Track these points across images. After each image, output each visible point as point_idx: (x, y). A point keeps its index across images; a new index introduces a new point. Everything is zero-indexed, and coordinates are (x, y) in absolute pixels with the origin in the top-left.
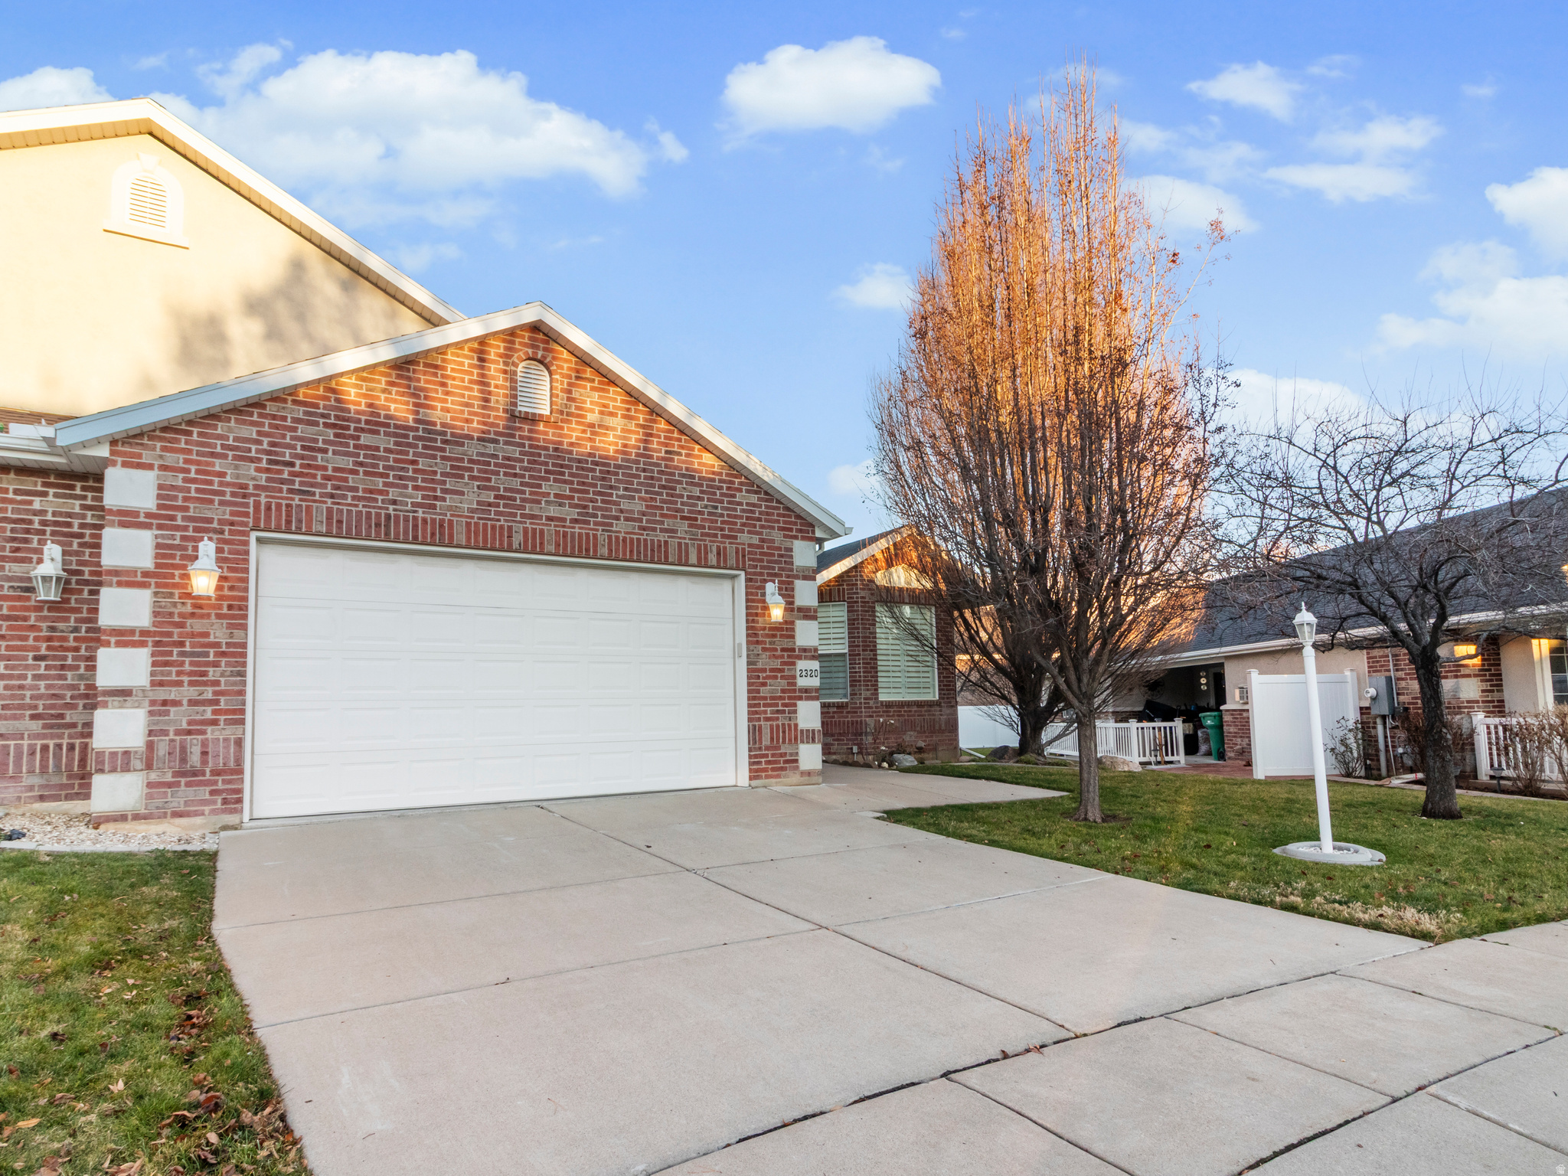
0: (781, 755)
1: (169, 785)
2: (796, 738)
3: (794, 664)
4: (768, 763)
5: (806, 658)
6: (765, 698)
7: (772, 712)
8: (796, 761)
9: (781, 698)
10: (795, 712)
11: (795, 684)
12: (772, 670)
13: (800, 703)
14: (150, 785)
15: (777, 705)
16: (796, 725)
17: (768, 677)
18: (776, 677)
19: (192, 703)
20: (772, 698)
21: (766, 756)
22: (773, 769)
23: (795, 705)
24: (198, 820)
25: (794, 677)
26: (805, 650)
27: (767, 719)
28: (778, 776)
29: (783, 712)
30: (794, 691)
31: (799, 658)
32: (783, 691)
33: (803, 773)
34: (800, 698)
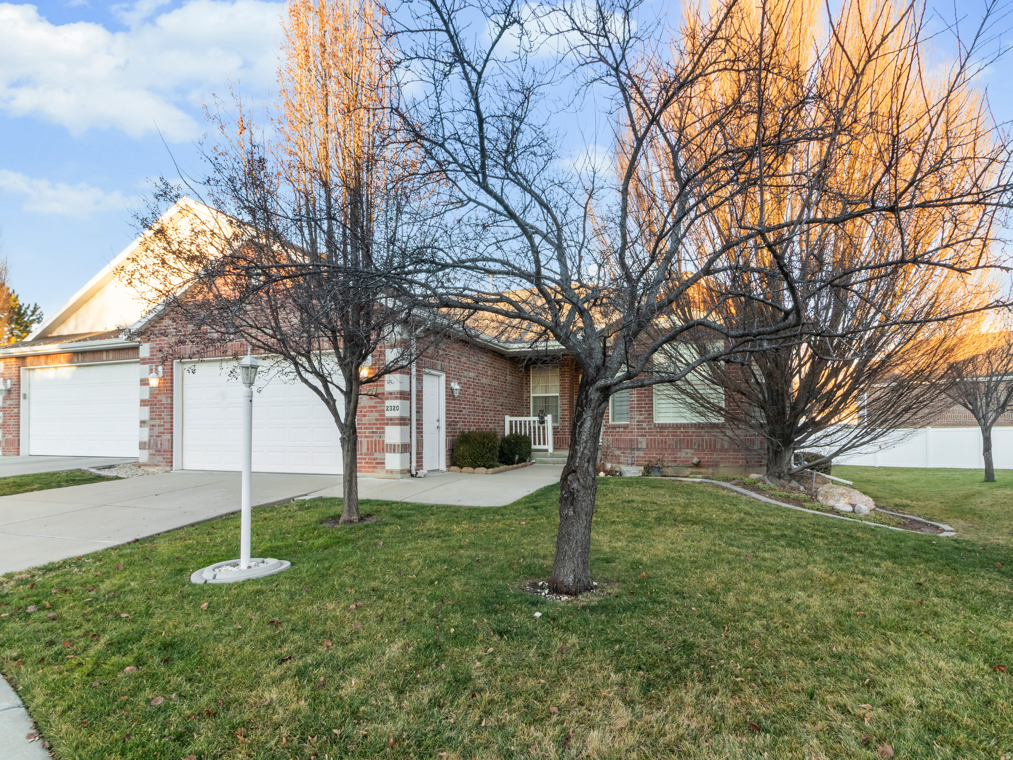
0: (374, 459)
1: (154, 455)
2: (383, 449)
3: (384, 403)
4: (367, 463)
5: (392, 399)
6: (365, 424)
7: (370, 433)
8: (384, 463)
9: (375, 424)
10: (384, 433)
11: (384, 415)
12: (369, 407)
13: (387, 427)
14: (151, 454)
15: (372, 428)
16: (383, 441)
17: (367, 412)
18: (372, 411)
19: (159, 426)
20: (370, 424)
21: (365, 459)
22: (369, 467)
23: (384, 428)
24: (160, 468)
25: (383, 411)
26: (391, 394)
27: (366, 437)
28: (373, 472)
29: (376, 433)
30: (383, 420)
31: (387, 399)
32: (376, 420)
33: (387, 471)
34: (387, 424)
